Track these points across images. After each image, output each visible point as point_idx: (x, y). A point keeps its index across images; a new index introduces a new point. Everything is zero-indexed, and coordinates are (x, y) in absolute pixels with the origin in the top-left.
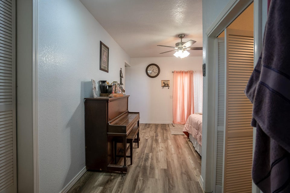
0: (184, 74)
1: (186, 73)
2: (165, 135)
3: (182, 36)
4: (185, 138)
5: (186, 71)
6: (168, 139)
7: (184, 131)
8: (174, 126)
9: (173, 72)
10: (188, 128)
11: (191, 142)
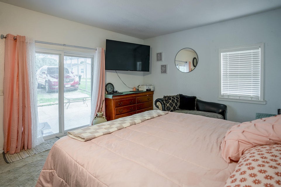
9: (3, 37)
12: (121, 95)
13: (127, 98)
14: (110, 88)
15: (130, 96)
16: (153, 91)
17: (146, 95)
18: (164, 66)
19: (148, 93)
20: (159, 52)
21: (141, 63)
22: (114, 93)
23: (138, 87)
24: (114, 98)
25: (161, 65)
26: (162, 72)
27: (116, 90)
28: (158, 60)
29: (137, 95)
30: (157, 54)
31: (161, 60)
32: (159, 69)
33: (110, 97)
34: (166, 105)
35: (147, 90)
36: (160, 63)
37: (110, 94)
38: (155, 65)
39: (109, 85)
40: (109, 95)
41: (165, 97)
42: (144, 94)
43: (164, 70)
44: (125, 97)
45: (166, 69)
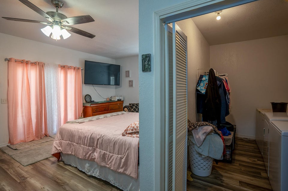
0: (29, 65)
1: (34, 64)
2: (10, 172)
3: (58, 4)
4: (53, 163)
5: (33, 61)
6: (27, 178)
7: (53, 153)
8: (16, 149)
9: (6, 60)
10: (59, 147)
11: (70, 165)
12: (97, 103)
13: (101, 106)
14: (88, 99)
15: (104, 104)
16: (123, 101)
17: (117, 104)
18: (131, 81)
19: (119, 103)
20: (127, 70)
21: (114, 77)
22: (92, 102)
23: (111, 97)
24: (91, 106)
25: (129, 81)
26: (129, 86)
27: (93, 100)
28: (126, 76)
29: (110, 104)
30: (126, 72)
31: (129, 76)
32: (127, 84)
33: (88, 105)
34: (131, 110)
35: (118, 100)
36: (128, 79)
37: (89, 102)
38: (124, 81)
39: (88, 96)
40: (88, 104)
41: (130, 104)
42: (115, 103)
43: (131, 84)
44: (100, 105)
45: (132, 84)
